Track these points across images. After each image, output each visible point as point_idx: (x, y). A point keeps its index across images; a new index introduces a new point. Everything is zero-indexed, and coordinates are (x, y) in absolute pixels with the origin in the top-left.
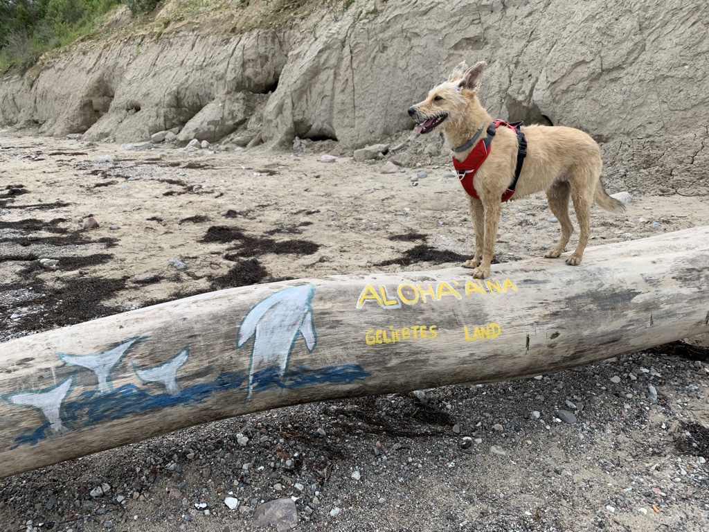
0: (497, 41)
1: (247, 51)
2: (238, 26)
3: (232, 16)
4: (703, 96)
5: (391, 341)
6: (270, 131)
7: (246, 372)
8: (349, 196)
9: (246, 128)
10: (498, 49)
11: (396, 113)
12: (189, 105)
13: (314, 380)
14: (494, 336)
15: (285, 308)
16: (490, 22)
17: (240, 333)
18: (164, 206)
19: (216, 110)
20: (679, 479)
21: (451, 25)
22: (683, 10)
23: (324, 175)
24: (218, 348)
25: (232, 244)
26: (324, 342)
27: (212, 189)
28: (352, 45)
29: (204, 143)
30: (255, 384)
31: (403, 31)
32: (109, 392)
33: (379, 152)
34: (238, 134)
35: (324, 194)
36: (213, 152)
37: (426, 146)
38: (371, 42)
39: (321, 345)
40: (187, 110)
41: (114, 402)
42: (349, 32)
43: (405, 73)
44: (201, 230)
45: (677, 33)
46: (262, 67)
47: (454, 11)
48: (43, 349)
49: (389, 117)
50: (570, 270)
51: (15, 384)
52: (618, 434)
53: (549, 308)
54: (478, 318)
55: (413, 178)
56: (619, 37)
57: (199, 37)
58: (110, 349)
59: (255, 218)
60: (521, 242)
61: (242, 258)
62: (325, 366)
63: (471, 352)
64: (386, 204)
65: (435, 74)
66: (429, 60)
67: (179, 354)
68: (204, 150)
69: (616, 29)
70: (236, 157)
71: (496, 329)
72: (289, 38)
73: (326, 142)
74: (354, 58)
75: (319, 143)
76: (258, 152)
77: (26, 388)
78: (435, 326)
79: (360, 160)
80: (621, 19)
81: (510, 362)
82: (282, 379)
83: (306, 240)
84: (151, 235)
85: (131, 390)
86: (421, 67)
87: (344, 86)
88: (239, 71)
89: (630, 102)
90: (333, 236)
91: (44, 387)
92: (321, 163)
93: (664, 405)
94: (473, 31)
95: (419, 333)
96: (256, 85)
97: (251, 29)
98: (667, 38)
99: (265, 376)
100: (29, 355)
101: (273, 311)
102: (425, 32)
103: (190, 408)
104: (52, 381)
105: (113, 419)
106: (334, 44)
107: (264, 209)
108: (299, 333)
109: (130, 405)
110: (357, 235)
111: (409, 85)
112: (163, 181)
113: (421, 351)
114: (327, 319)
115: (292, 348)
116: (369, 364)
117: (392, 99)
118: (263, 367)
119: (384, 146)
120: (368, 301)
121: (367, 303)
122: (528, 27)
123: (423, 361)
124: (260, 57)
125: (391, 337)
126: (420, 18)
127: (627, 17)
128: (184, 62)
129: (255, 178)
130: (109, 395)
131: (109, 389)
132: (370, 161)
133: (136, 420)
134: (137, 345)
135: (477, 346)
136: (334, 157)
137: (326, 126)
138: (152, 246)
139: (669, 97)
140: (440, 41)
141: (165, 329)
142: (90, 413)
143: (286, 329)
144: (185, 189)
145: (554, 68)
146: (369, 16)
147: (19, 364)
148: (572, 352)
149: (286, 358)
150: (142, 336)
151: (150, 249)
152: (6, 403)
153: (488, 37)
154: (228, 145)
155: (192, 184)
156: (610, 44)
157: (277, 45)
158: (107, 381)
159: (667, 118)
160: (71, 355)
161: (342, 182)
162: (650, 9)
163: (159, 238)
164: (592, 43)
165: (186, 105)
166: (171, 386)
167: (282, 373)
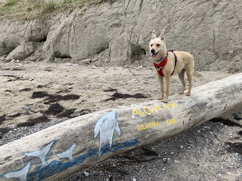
0: (124, 25)
1: (32, 27)
2: (28, 18)
3: (25, 14)
4: (189, 42)
5: (145, 129)
6: (45, 56)
7: (98, 148)
8: (82, 77)
9: (34, 55)
10: (125, 27)
11: (92, 49)
12: (9, 47)
13: (121, 147)
14: (175, 122)
15: (108, 121)
16: (122, 19)
17: (94, 133)
18: (10, 85)
19: (21, 48)
20: (234, 161)
21: (109, 19)
22: (180, 17)
23: (70, 70)
24: (87, 140)
25: (45, 98)
26: (124, 132)
27: (28, 78)
28: (74, 26)
29: (18, 61)
30: (101, 152)
31: (92, 21)
32: (47, 165)
33: (88, 62)
34: (31, 57)
35: (73, 77)
36: (22, 64)
37: (105, 59)
38: (81, 24)
39: (123, 133)
40: (8, 48)
41: (49, 169)
42: (73, 21)
43: (94, 35)
44: (30, 93)
45: (179, 23)
46: (39, 33)
47: (109, 15)
48: (15, 151)
49: (90, 50)
50: (189, 98)
51: (5, 169)
52: (208, 149)
53: (187, 111)
54: (170, 117)
55: (103, 70)
56: (163, 24)
57: (12, 21)
58: (44, 147)
59: (50, 88)
60: (148, 89)
61: (51, 103)
62: (125, 141)
63: (169, 129)
64: (97, 80)
65: (105, 35)
66: (102, 31)
67: (72, 145)
68: (17, 63)
69: (162, 22)
70: (33, 66)
71: (175, 120)
72: (49, 22)
73: (67, 59)
74: (75, 30)
75: (65, 59)
76: (41, 63)
77: (11, 170)
78: (158, 121)
79: (82, 65)
80: (163, 19)
81: (179, 130)
82: (111, 148)
83: (73, 94)
84: (9, 98)
85: (56, 163)
86: (100, 33)
87: (72, 39)
88: (30, 34)
89: (169, 44)
90: (83, 92)
91: (18, 168)
92: (67, 66)
93: (216, 138)
94: (116, 22)
95: (154, 125)
96: (37, 39)
97: (33, 19)
98: (177, 25)
99: (105, 148)
100: (9, 155)
101: (104, 123)
102: (100, 21)
103: (78, 166)
104: (22, 165)
105: (49, 176)
106: (68, 25)
107: (52, 84)
108: (115, 130)
109: (55, 169)
110: (92, 91)
111: (96, 39)
112: (5, 76)
113: (155, 131)
114: (124, 123)
115: (113, 136)
116: (139, 138)
117: (90, 44)
118: (104, 145)
119: (90, 60)
120: (136, 115)
121: (136, 116)
122: (134, 21)
123: (156, 134)
124: (38, 29)
125: (145, 127)
126: (98, 17)
127: (164, 18)
128: (6, 31)
129: (44, 73)
130: (47, 167)
131: (46, 164)
132: (85, 65)
133: (58, 175)
134: (55, 144)
135: (171, 126)
136: (72, 64)
137: (66, 53)
138: (11, 101)
139: (179, 42)
140: (105, 25)
141: (65, 135)
142: (39, 176)
143: (110, 129)
144: (16, 78)
145: (144, 34)
146: (79, 16)
147: (6, 160)
148: (193, 124)
149: (112, 140)
150: (56, 139)
151: (10, 103)
152: (3, 178)
153: (122, 23)
154: (28, 61)
155: (19, 76)
156: (160, 26)
157: (44, 25)
158: (45, 161)
159: (180, 49)
160: (28, 152)
161: (78, 73)
162: (171, 16)
163: (12, 98)
164: (155, 26)
165: (8, 47)
166: (71, 158)
167: (110, 146)
